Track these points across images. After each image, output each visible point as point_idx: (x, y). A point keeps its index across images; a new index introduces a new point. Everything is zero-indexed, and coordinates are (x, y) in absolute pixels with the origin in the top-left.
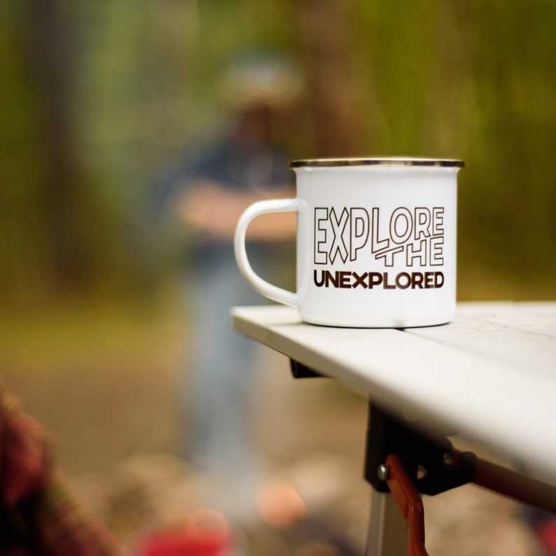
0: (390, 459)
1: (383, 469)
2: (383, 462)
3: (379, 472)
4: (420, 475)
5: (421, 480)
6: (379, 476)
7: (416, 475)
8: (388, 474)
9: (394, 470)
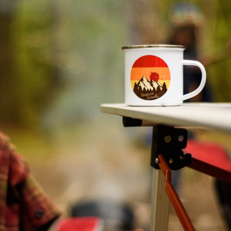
0: (159, 156)
1: (157, 160)
2: (157, 157)
3: (156, 161)
4: (171, 162)
5: (171, 164)
6: (156, 162)
7: (169, 162)
8: (159, 161)
9: (161, 160)
